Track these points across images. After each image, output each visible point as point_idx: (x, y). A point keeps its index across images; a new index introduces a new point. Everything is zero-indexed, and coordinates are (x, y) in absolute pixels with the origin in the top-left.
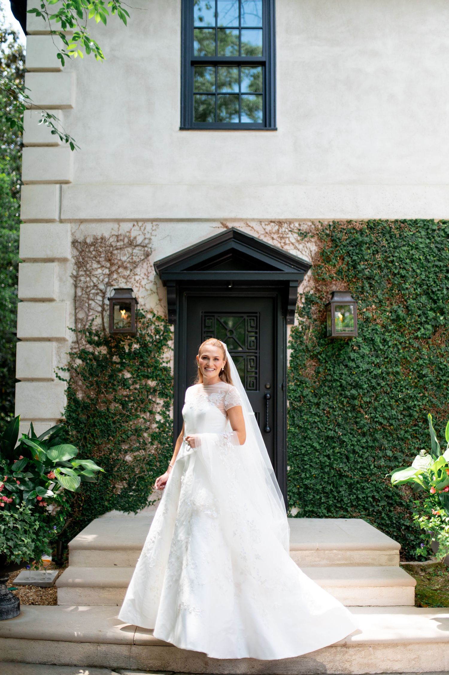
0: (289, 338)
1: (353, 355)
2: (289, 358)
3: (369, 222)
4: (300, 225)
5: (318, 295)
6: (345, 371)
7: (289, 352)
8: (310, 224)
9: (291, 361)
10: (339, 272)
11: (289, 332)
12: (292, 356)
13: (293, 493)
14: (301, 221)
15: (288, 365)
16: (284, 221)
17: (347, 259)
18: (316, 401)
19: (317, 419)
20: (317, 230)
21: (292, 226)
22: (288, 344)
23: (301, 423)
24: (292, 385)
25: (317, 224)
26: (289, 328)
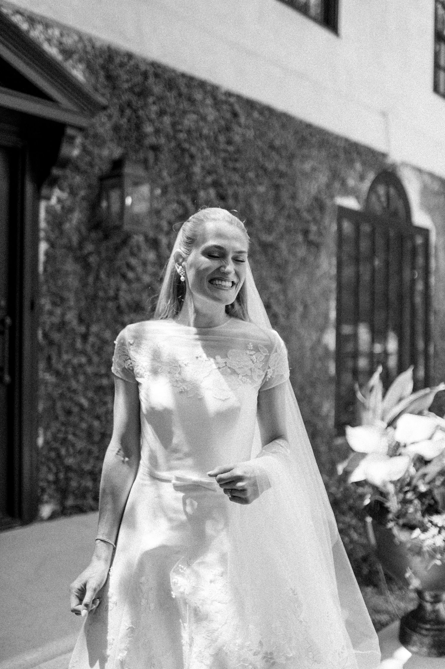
0: (43, 224)
1: (133, 261)
2: (42, 258)
3: (154, 64)
4: (62, 35)
5: (87, 159)
6: (124, 286)
7: (43, 246)
8: (76, 38)
9: (46, 263)
10: (116, 128)
11: (42, 214)
12: (47, 254)
13: (49, 482)
14: (65, 30)
15: (41, 268)
16: (39, 18)
17: (128, 112)
18: (83, 329)
19: (83, 360)
20: (86, 52)
21: (50, 31)
22: (42, 234)
23: (60, 367)
24: (45, 303)
25: (87, 43)
26: (43, 205)
